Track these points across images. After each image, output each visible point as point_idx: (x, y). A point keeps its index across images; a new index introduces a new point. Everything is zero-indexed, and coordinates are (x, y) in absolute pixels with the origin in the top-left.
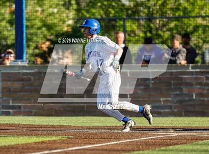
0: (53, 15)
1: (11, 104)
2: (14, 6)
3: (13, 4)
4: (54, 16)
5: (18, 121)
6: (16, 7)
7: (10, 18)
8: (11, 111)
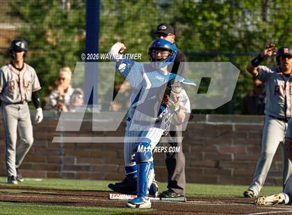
0: (136, 46)
1: (75, 164)
2: (85, 33)
3: (83, 30)
4: (137, 48)
5: (83, 187)
6: (87, 35)
7: (78, 50)
8: (75, 172)
